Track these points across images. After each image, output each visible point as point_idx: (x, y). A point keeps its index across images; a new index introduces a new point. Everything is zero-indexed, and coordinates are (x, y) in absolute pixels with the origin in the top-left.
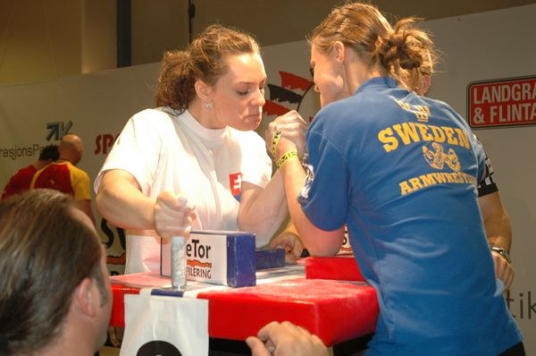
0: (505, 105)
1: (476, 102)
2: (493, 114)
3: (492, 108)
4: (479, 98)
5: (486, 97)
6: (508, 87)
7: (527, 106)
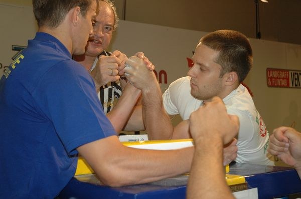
0: (276, 79)
1: (269, 76)
2: (273, 82)
3: (273, 80)
4: (270, 75)
5: (271, 75)
6: (276, 72)
7: (281, 80)
